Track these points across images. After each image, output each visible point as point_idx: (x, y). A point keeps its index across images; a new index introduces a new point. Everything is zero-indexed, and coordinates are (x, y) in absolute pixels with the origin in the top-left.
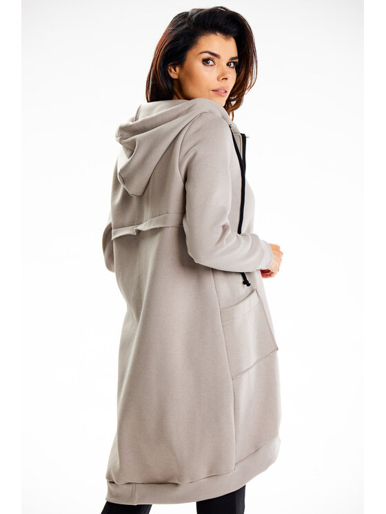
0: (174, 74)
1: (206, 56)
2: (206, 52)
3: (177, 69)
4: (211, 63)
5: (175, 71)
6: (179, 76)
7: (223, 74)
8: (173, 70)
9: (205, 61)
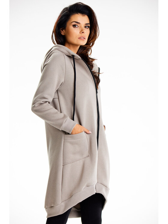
0: (63, 33)
1: (74, 23)
2: (74, 22)
3: (64, 31)
4: (77, 26)
5: (63, 32)
6: (65, 34)
7: (82, 30)
8: (62, 32)
9: (74, 26)
